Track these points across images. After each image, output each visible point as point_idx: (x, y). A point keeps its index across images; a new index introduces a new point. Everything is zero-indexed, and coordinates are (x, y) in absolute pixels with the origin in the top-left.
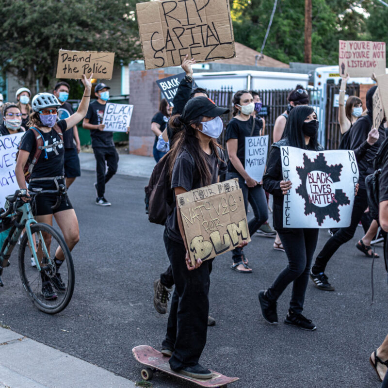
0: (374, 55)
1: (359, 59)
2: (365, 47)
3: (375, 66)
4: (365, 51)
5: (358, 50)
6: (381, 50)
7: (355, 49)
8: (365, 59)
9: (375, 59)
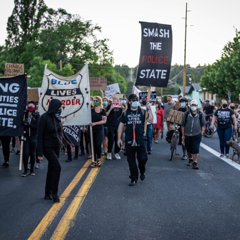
0: (101, 82)
1: (93, 84)
2: (97, 79)
3: (101, 86)
4: (97, 81)
5: (93, 81)
6: (105, 81)
7: (92, 80)
8: (96, 84)
9: (101, 84)
